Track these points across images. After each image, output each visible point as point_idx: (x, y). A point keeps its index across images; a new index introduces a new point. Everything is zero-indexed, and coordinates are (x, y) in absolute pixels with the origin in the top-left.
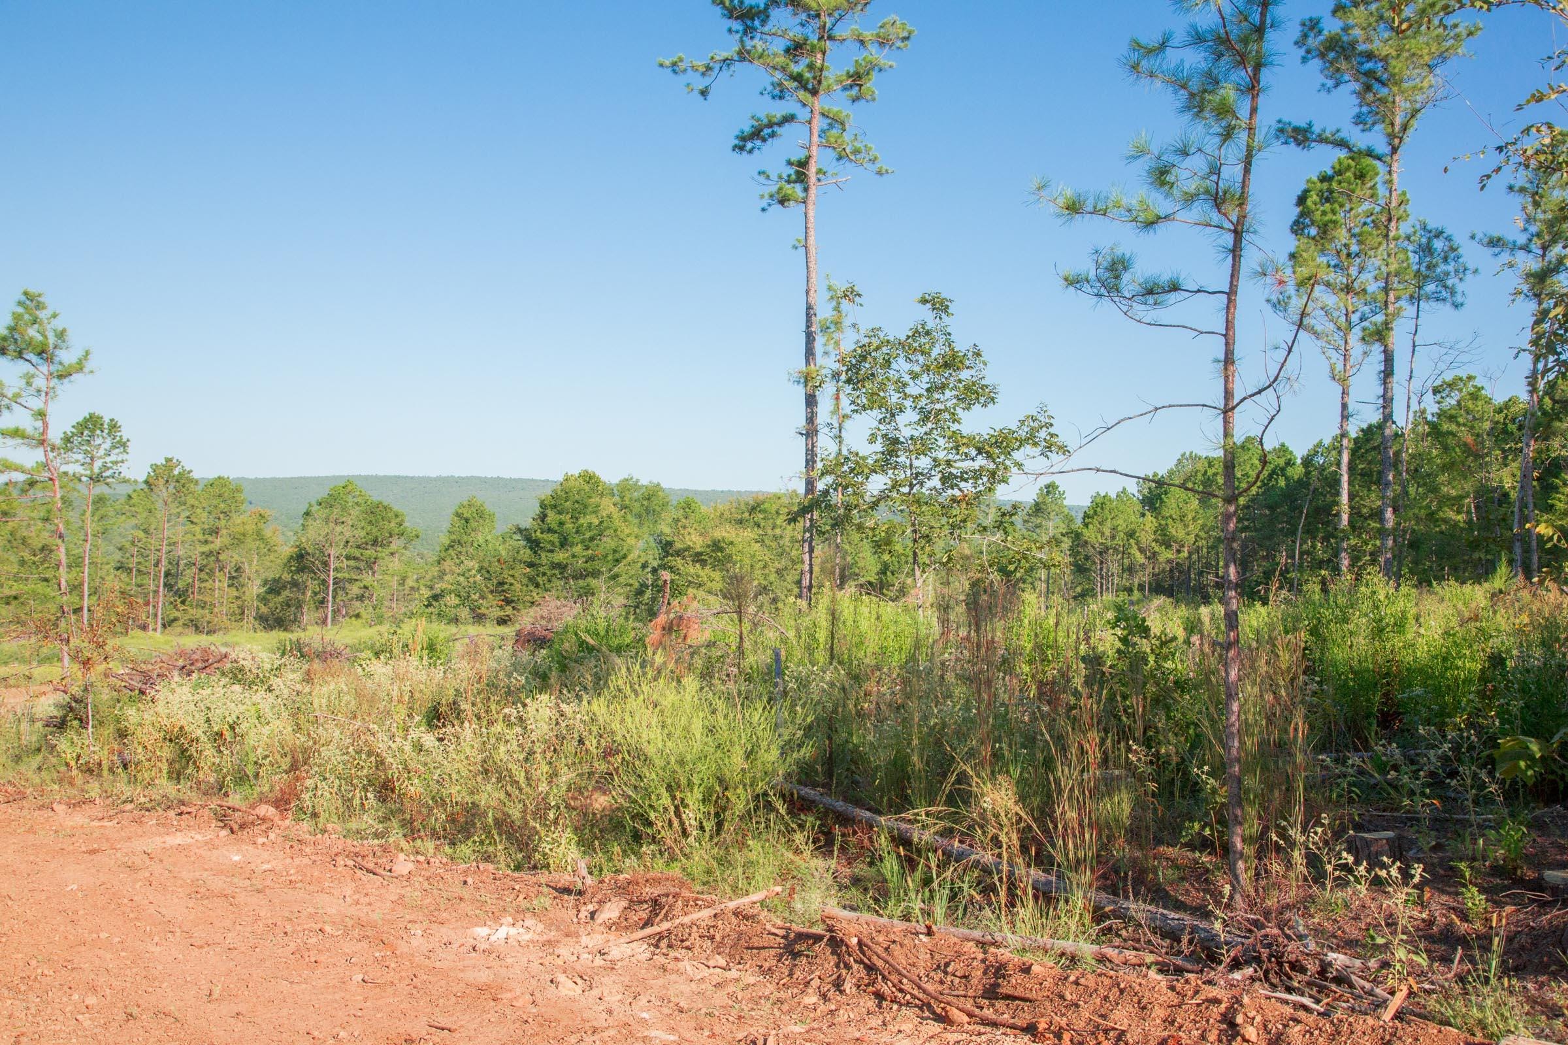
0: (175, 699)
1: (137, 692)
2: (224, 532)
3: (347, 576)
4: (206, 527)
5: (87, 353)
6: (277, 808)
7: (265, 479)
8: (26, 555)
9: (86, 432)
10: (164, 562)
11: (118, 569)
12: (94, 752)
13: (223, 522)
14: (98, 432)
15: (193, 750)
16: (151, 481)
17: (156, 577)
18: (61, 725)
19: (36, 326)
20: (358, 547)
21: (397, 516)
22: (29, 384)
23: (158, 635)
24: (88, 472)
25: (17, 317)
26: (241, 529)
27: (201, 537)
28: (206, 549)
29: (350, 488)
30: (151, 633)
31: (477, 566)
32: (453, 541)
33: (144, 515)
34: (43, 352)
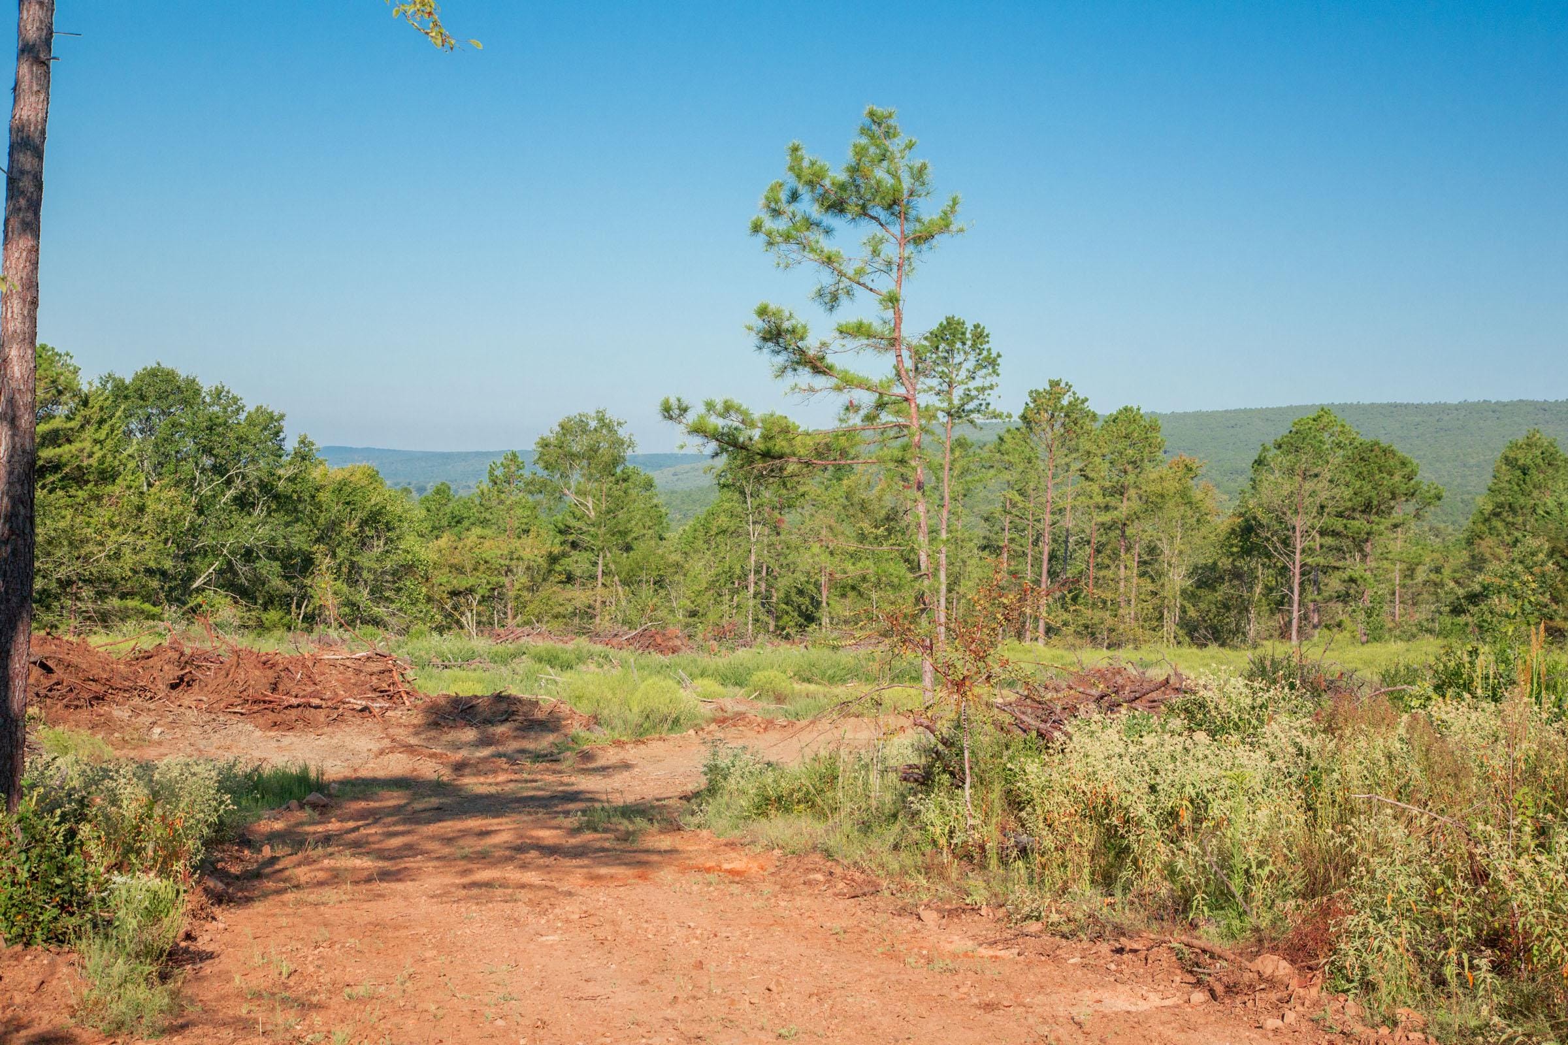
0: (1096, 750)
1: (1034, 734)
2: (1132, 492)
3: (1322, 561)
4: (1107, 484)
5: (955, 202)
6: (1293, 962)
7: (1185, 415)
8: (866, 526)
9: (942, 346)
10: (1047, 538)
11: (984, 548)
12: (973, 827)
13: (1131, 477)
14: (958, 345)
15: (1132, 838)
16: (1029, 415)
17: (1037, 560)
18: (924, 780)
19: (885, 164)
20: (1340, 515)
21: (1404, 464)
22: (875, 253)
23: (1040, 644)
24: (945, 405)
25: (861, 152)
26: (1157, 488)
27: (1099, 499)
28: (1106, 518)
29: (1325, 420)
30: (1027, 644)
31: (1546, 546)
32: (1500, 506)
33: (1020, 468)
34: (895, 202)
